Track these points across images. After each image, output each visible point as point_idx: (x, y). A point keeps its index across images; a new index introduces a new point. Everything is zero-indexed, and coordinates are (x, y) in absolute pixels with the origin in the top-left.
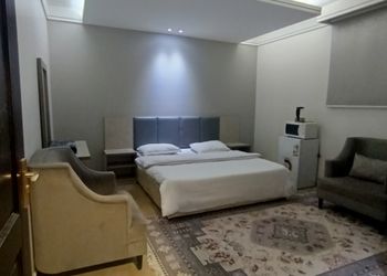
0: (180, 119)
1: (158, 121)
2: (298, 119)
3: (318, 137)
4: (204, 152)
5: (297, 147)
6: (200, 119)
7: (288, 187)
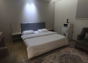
0: (34, 23)
1: (28, 24)
2: (67, 22)
3: (73, 27)
4: (42, 32)
5: (67, 30)
6: (40, 23)
7: (66, 43)
